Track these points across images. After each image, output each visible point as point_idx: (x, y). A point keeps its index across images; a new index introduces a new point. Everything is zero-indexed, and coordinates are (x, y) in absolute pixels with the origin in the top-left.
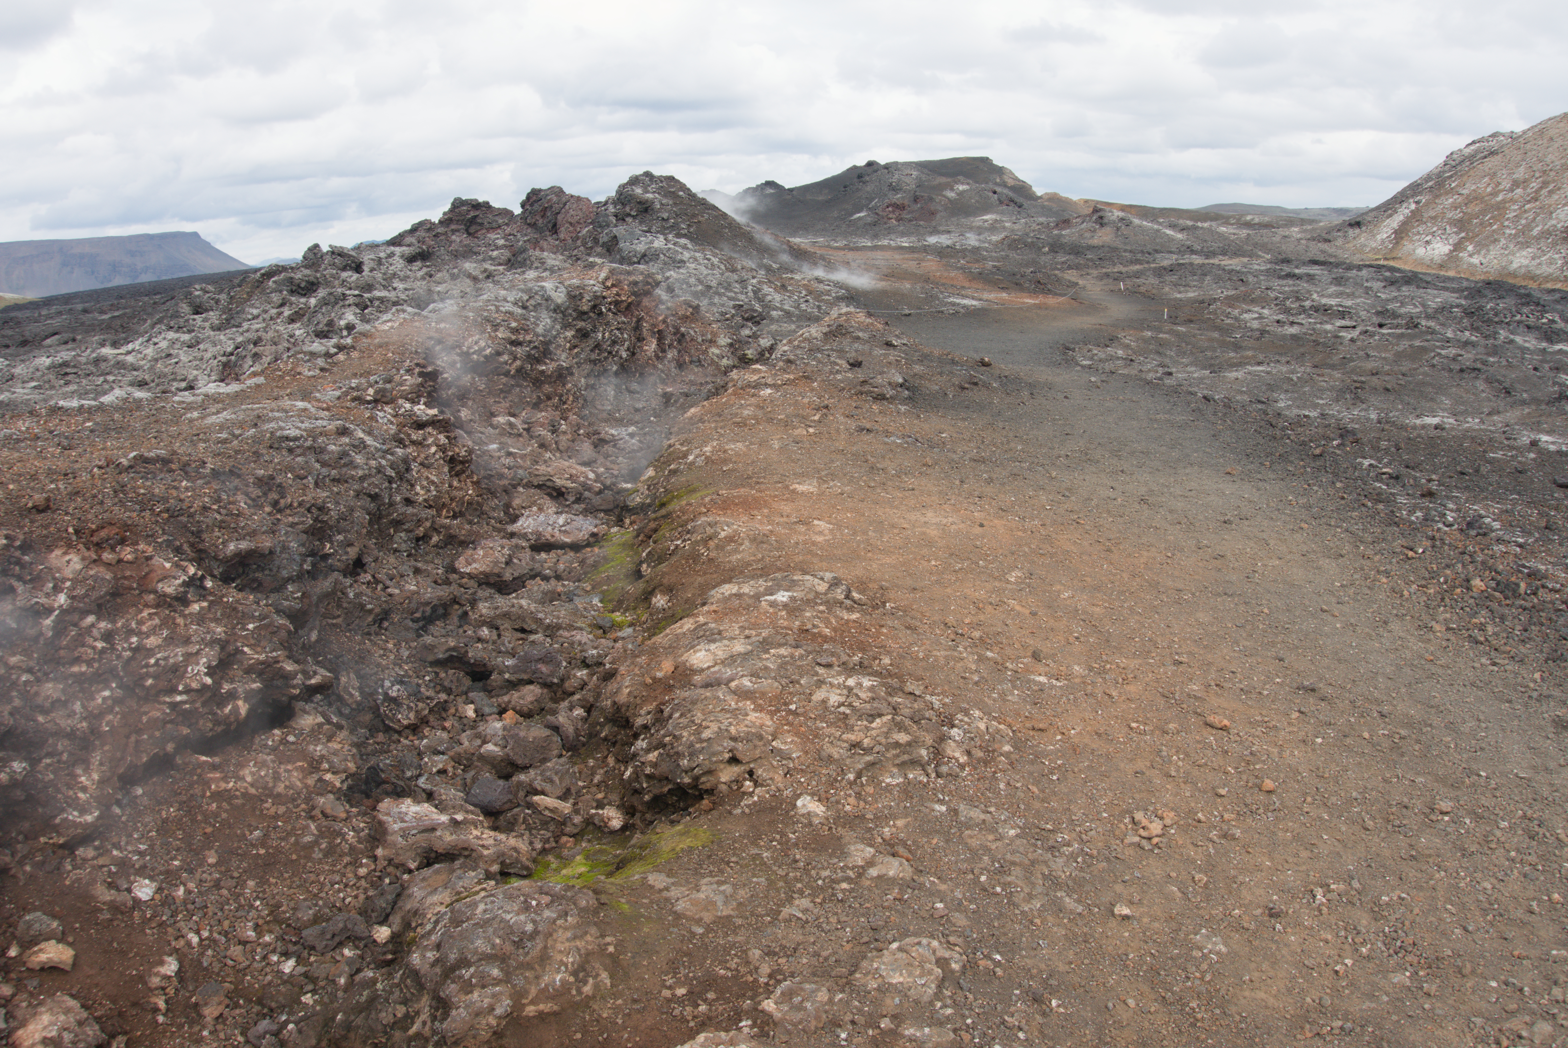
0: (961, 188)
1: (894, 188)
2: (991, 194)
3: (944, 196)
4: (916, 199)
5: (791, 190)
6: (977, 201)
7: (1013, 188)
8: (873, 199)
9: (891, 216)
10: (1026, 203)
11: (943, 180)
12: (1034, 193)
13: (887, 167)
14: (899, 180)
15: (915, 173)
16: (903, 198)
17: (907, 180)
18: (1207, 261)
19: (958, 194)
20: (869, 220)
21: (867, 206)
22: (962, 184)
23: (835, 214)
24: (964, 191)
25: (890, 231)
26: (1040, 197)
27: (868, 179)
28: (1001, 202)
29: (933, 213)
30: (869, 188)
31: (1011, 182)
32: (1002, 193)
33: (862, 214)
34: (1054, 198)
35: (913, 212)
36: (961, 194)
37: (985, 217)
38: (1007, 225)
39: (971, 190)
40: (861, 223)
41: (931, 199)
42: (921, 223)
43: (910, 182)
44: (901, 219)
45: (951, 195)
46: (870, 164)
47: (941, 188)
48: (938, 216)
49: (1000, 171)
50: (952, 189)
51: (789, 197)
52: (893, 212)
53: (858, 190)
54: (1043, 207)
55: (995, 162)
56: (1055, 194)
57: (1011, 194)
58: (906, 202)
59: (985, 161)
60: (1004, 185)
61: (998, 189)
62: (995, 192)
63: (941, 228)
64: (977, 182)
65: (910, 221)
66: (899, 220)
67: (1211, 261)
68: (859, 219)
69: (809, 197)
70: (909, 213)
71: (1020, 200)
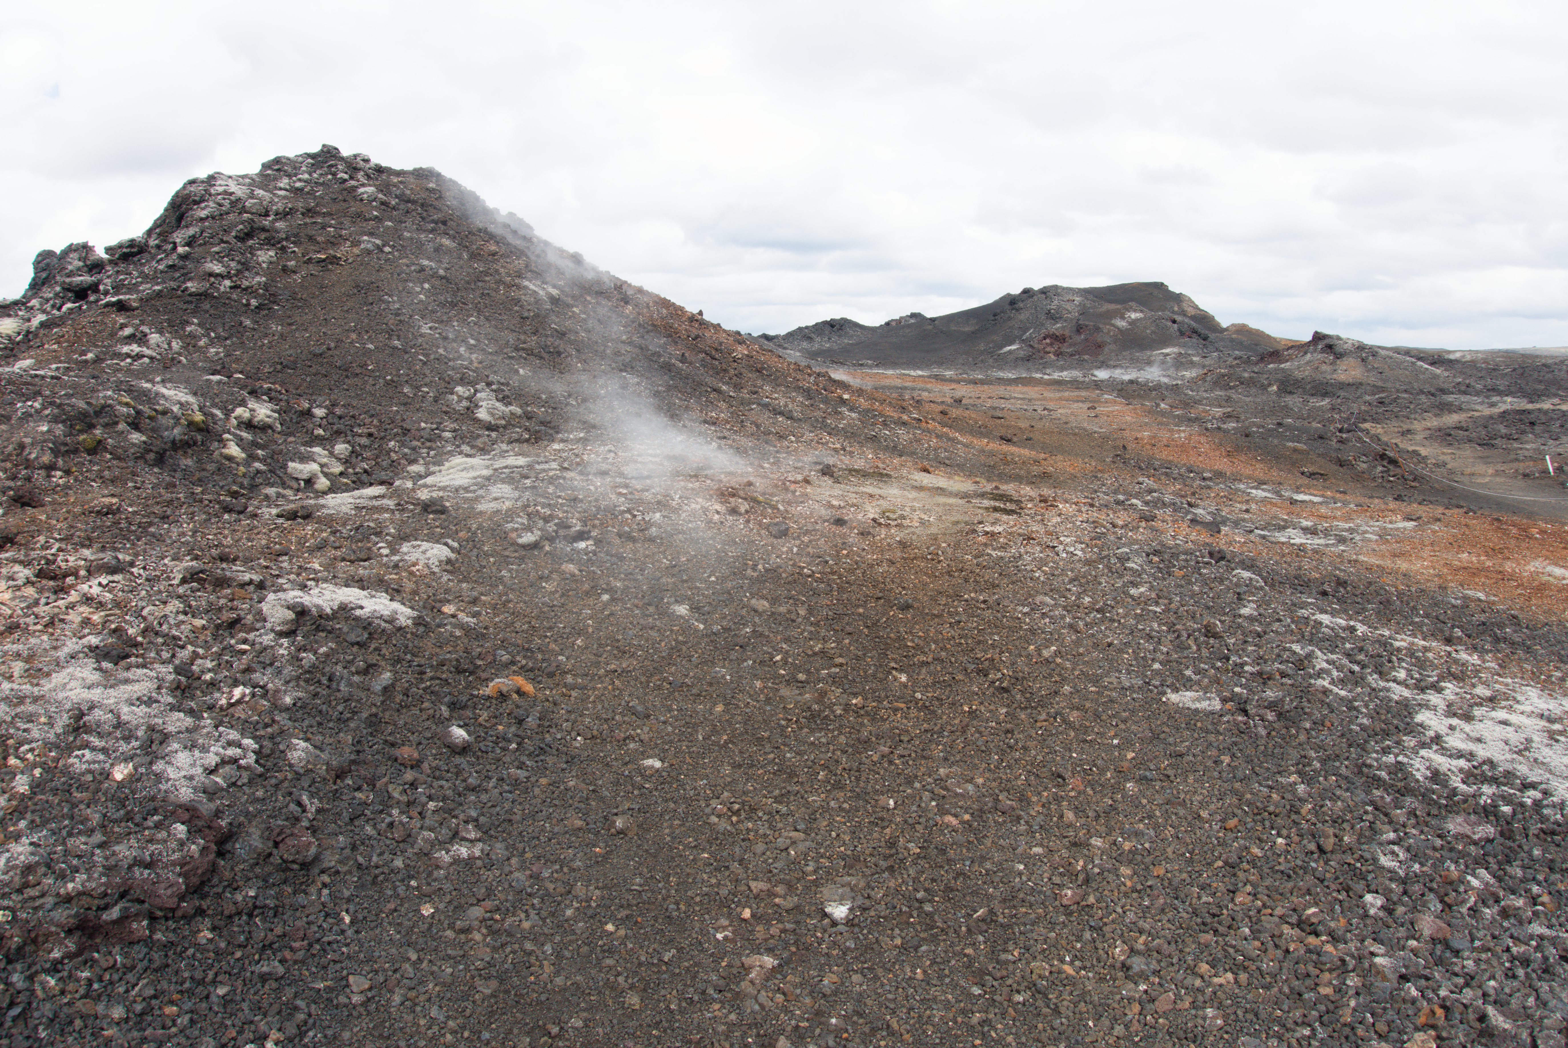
0: (1133, 316)
1: (1052, 316)
2: (1169, 324)
3: (1113, 325)
4: (1079, 329)
5: (933, 320)
6: (1153, 332)
7: (1193, 318)
8: (1028, 329)
9: (1048, 349)
10: (1212, 336)
11: (1112, 307)
12: (1218, 324)
13: (1044, 291)
14: (1059, 307)
15: (1078, 299)
16: (1063, 327)
17: (1069, 306)
18: (1530, 406)
19: (1130, 324)
20: (1022, 353)
21: (1020, 337)
22: (1135, 311)
23: (982, 347)
24: (1137, 320)
25: (1045, 366)
26: (1226, 329)
27: (1021, 305)
28: (1182, 334)
29: (1100, 346)
30: (1023, 316)
31: (1191, 311)
32: (1182, 323)
33: (1013, 347)
34: (1242, 330)
35: (1075, 344)
36: (1133, 323)
37: (1164, 351)
38: (1194, 359)
39: (1145, 318)
40: (1012, 357)
41: (1097, 329)
42: (1086, 357)
43: (1072, 310)
44: (1061, 353)
45: (1121, 324)
46: (1026, 291)
47: (1109, 316)
48: (1106, 350)
49: (1178, 298)
50: (1123, 318)
51: (930, 327)
52: (1051, 344)
53: (1010, 318)
54: (1232, 340)
55: (1172, 288)
56: (1244, 326)
57: (1193, 324)
58: (1067, 333)
59: (1159, 287)
60: (1183, 313)
61: (1178, 318)
62: (1174, 322)
63: (1111, 363)
64: (1152, 310)
65: (1072, 355)
66: (1058, 354)
67: (1538, 406)
68: (1010, 352)
69: (953, 328)
70: (1071, 345)
71: (1203, 331)
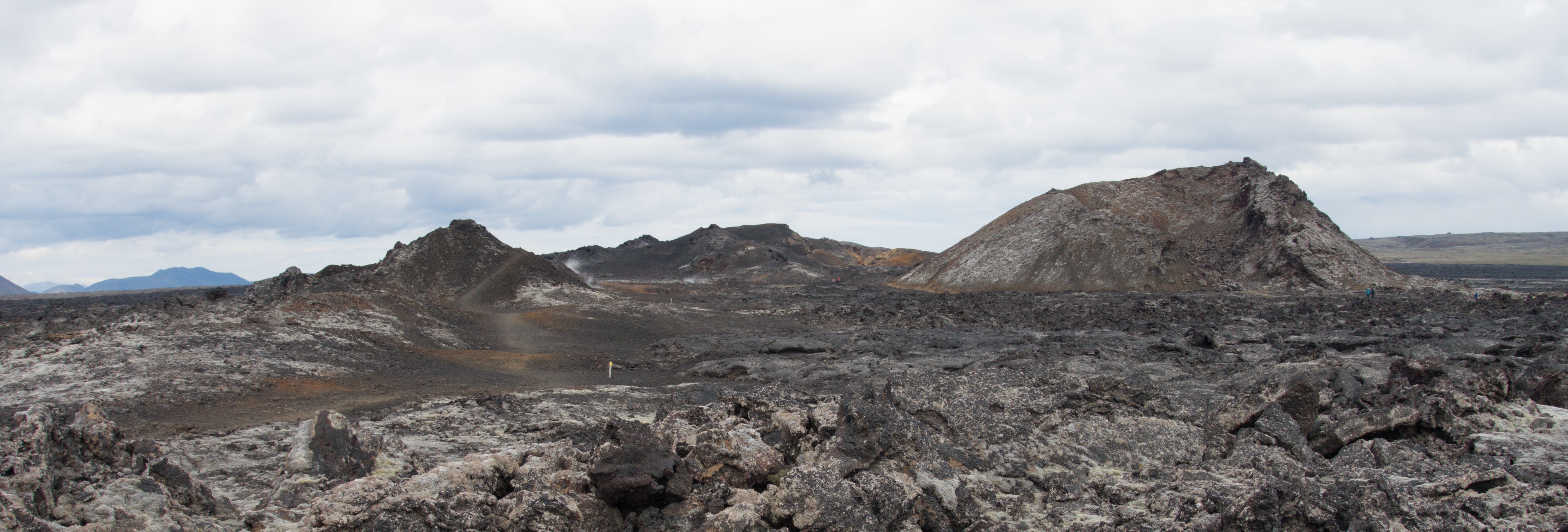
0: (750, 248)
1: (710, 248)
2: (767, 252)
3: (738, 254)
4: (719, 256)
6: (757, 257)
8: (696, 256)
9: (703, 267)
10: (792, 258)
11: (740, 243)
14: (715, 243)
16: (713, 254)
17: (719, 242)
19: (746, 253)
20: (689, 269)
21: (691, 260)
22: (754, 245)
23: (671, 265)
24: (751, 251)
28: (773, 258)
29: (727, 266)
32: (774, 252)
33: (686, 266)
35: (716, 264)
36: (748, 253)
39: (755, 249)
40: (684, 271)
41: (729, 256)
45: (742, 253)
46: (713, 227)
47: (737, 248)
48: (729, 268)
50: (743, 250)
52: (705, 264)
53: (689, 249)
58: (714, 258)
59: (783, 226)
61: (774, 249)
62: (770, 251)
65: (712, 270)
66: (708, 269)
70: (714, 265)
